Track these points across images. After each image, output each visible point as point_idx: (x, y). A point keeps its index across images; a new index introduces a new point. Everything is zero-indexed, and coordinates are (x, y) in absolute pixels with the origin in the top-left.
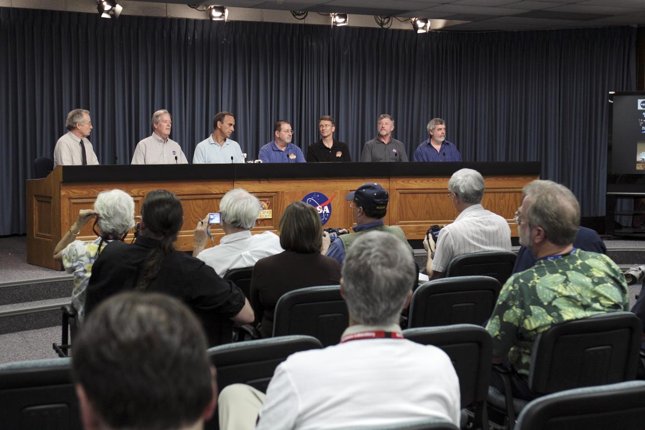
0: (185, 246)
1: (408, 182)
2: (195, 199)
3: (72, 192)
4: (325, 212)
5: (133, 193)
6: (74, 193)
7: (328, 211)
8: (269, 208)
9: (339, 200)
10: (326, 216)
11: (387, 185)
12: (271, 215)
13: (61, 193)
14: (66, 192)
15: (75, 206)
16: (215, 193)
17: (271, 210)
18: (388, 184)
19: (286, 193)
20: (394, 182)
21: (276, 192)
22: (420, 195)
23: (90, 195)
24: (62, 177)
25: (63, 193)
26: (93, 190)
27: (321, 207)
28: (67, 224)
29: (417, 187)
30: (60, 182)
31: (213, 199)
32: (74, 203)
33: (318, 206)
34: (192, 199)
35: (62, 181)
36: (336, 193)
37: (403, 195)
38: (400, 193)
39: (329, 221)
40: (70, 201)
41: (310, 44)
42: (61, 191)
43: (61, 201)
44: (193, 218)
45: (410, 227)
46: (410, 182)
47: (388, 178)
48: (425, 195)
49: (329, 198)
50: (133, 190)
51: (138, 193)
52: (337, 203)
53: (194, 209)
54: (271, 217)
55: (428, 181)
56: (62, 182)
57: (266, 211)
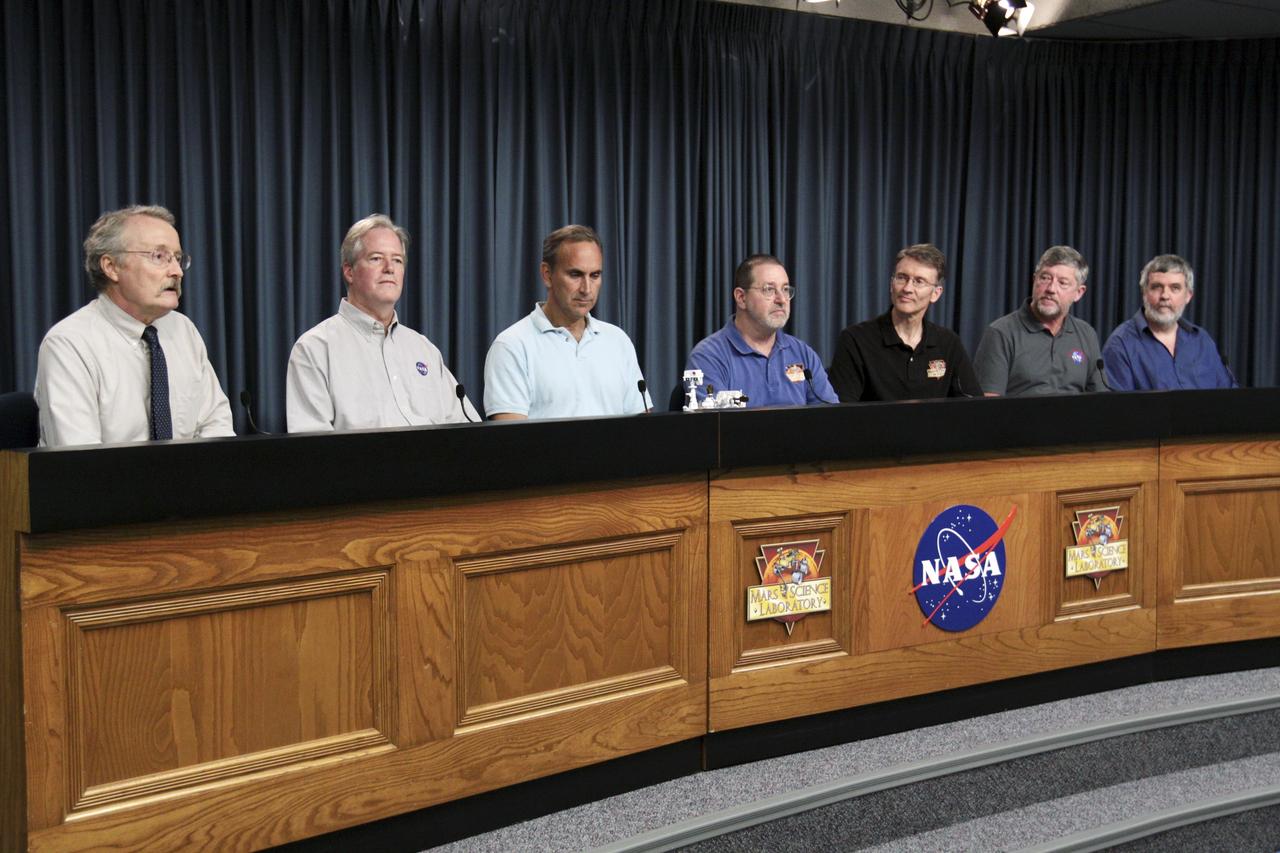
0: (549, 756)
1: (1209, 457)
2: (580, 561)
3: (75, 576)
4: (989, 572)
5: (351, 556)
6: (88, 580)
7: (996, 571)
8: (821, 575)
9: (1025, 526)
10: (990, 589)
11: (1153, 467)
12: (827, 597)
13: (24, 588)
14: (49, 580)
15: (94, 639)
16: (651, 529)
17: (827, 581)
18: (1156, 464)
19: (876, 514)
20: (1171, 459)
21: (844, 514)
22: (1238, 496)
23: (164, 585)
24: (26, 507)
25: (32, 586)
26: (175, 557)
27: (977, 557)
28: (52, 732)
29: (1232, 471)
30: (17, 533)
31: (639, 553)
32: (87, 629)
33: (968, 552)
34: (570, 563)
35: (27, 528)
36: (1019, 504)
37: (1192, 499)
38: (1187, 494)
39: (998, 603)
40: (65, 618)
41: (724, 56)
42: (24, 576)
43: (25, 625)
44: (573, 637)
45: (1212, 603)
46: (1216, 455)
47: (1154, 446)
48: (1251, 496)
49: (1000, 523)
50: (350, 545)
51: (371, 557)
52: (1023, 535)
53: (579, 604)
54: (826, 607)
55: (1263, 450)
56: (25, 534)
57: (813, 584)
